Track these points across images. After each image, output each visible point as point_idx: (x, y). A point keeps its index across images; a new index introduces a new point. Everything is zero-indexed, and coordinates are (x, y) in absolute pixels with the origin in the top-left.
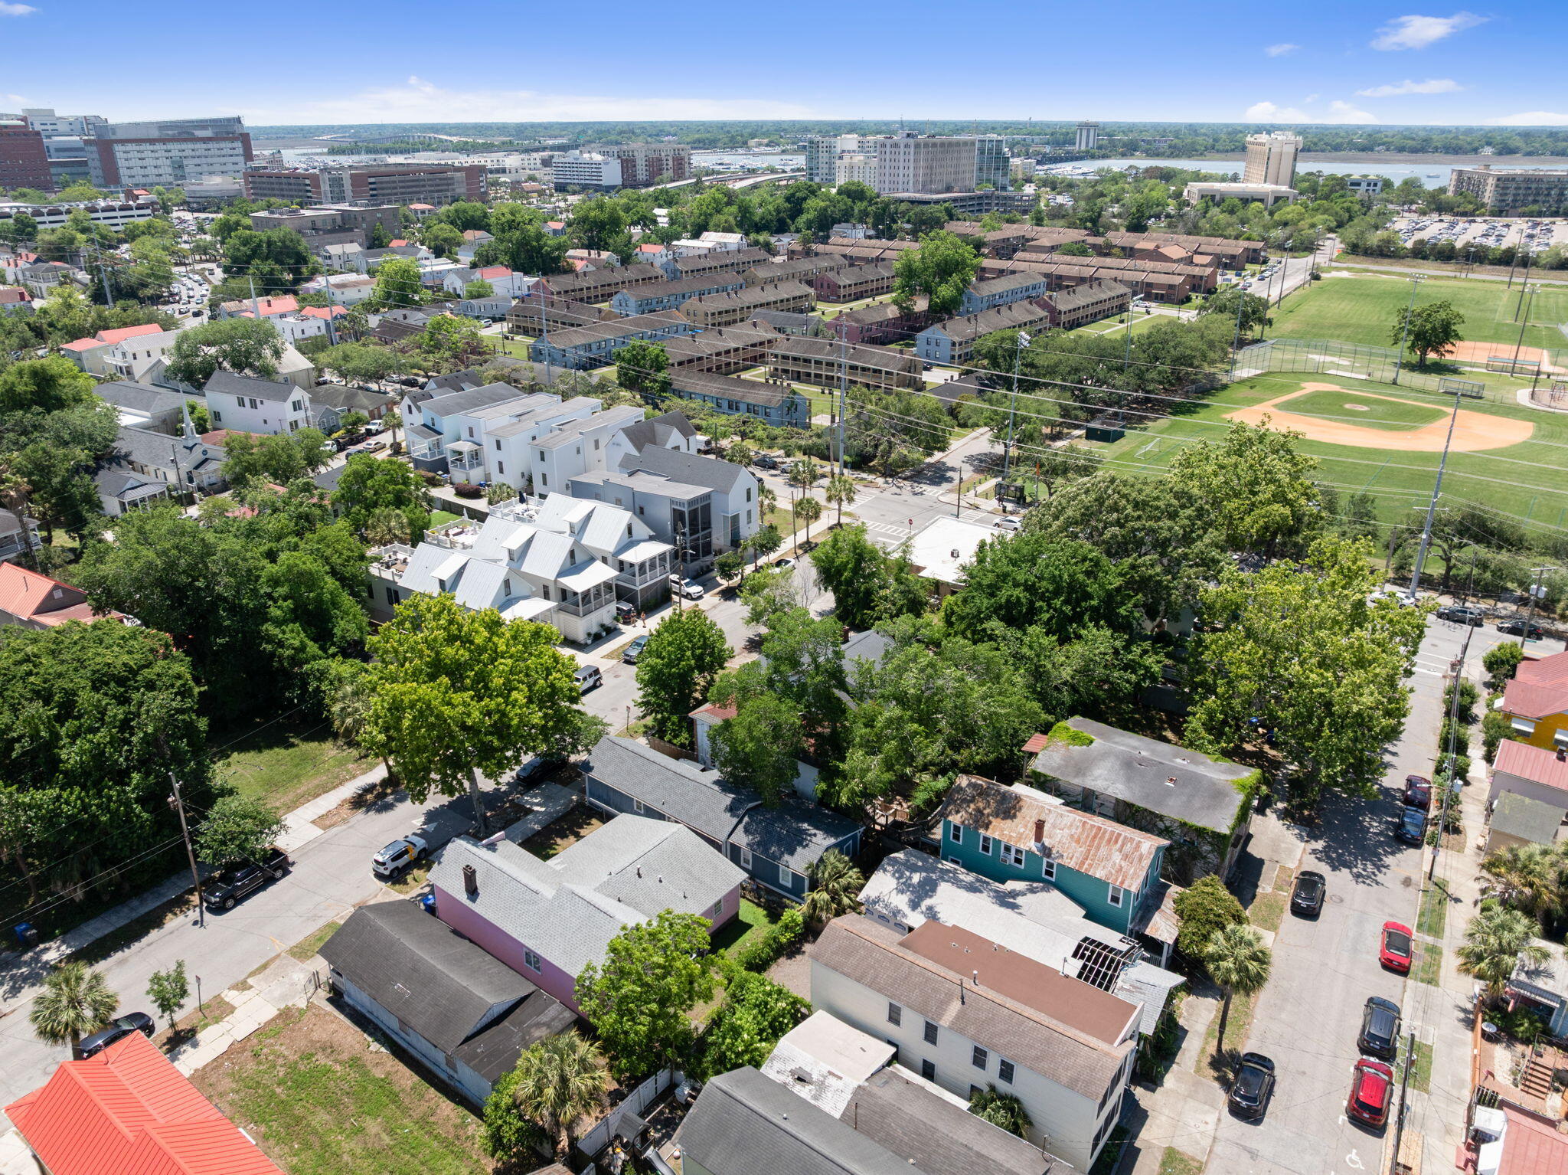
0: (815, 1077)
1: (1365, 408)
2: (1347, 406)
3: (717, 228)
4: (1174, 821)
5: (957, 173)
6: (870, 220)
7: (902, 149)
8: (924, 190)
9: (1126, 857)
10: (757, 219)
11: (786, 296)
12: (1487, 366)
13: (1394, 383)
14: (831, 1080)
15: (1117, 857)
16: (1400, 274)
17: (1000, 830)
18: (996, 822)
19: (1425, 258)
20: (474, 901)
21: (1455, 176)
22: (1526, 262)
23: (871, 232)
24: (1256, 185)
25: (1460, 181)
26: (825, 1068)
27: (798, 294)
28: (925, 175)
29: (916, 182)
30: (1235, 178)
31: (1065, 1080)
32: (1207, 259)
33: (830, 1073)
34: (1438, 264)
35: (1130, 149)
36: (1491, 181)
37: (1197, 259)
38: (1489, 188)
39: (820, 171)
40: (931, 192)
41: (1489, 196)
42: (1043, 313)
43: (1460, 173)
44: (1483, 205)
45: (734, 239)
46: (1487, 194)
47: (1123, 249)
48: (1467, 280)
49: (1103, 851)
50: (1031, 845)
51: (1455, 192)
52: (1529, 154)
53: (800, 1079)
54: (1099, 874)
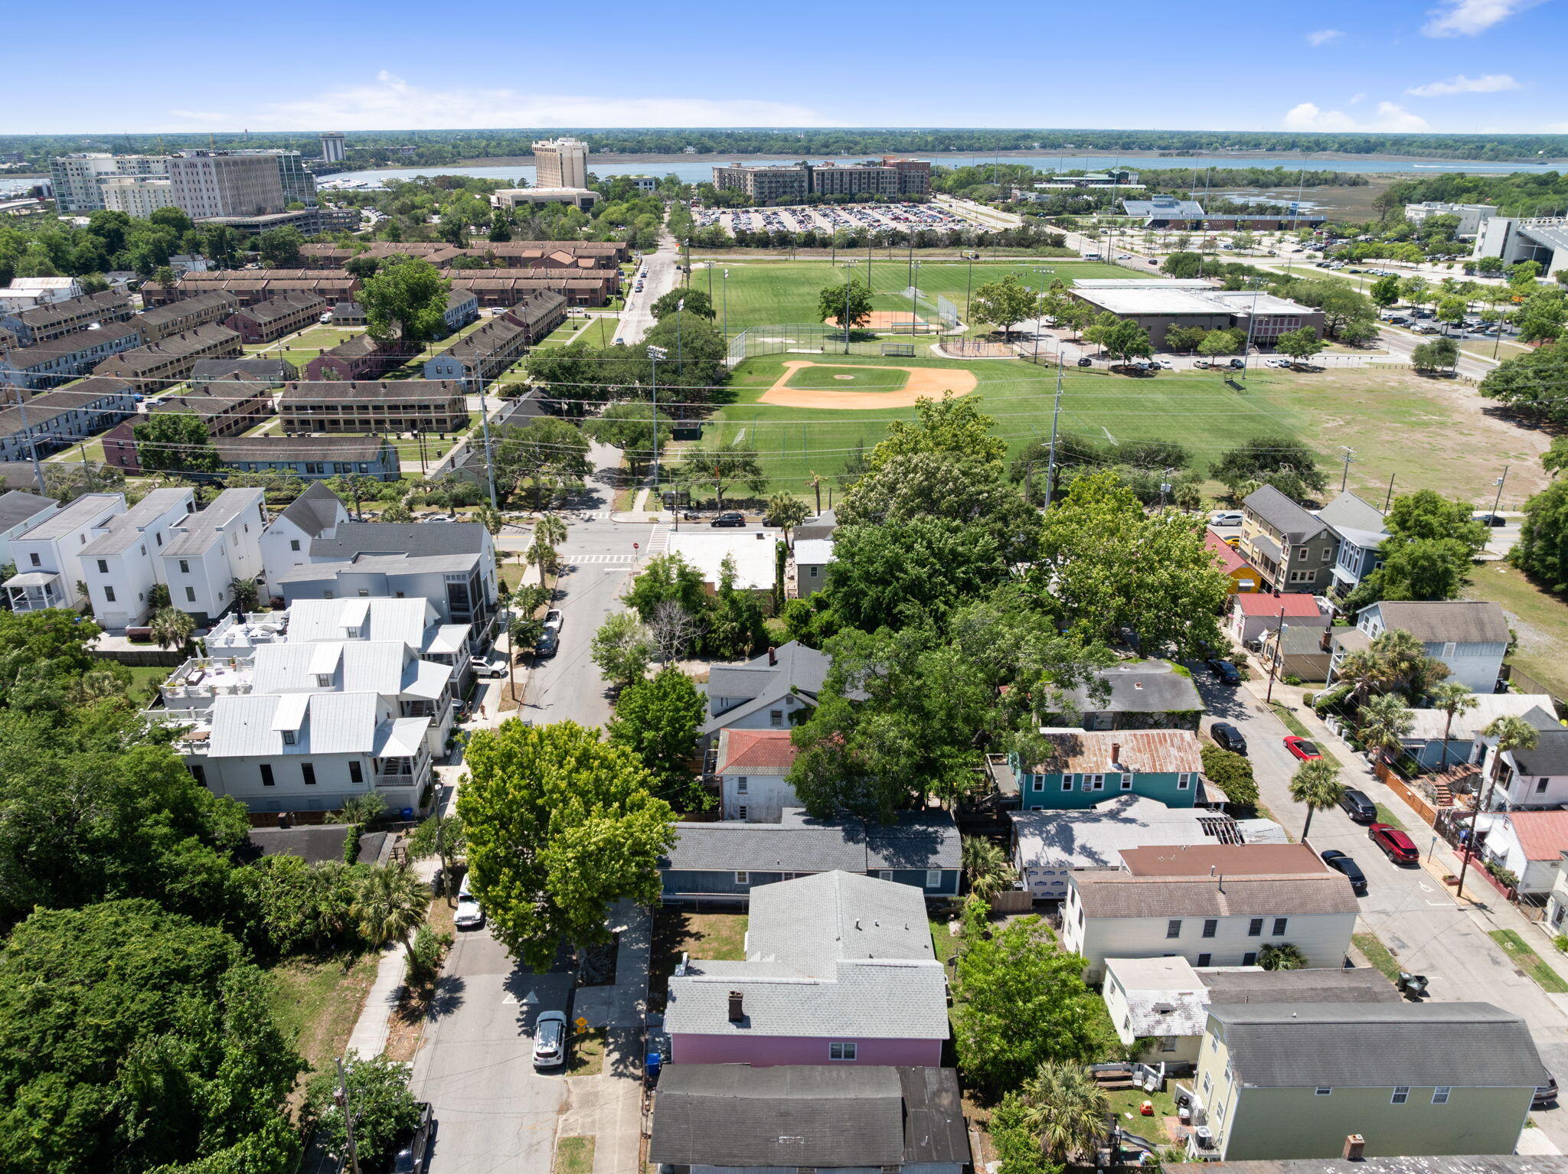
0: (1174, 1004)
1: (851, 377)
2: (837, 377)
3: (28, 273)
4: (1160, 714)
5: (264, 192)
6: (206, 250)
7: (200, 169)
8: (235, 213)
9: (1179, 749)
10: (72, 258)
11: (212, 342)
12: (892, 330)
13: (847, 353)
14: (1186, 999)
15: (1174, 752)
16: (744, 261)
17: (1078, 766)
18: (1071, 761)
19: (747, 246)
20: (748, 1026)
21: (716, 174)
22: (825, 243)
23: (212, 263)
24: (552, 188)
25: (722, 178)
26: (1175, 993)
27: (223, 338)
28: (232, 196)
29: (225, 205)
30: (523, 184)
31: (1330, 909)
32: (591, 262)
33: (1181, 994)
34: (761, 250)
35: (380, 159)
36: (749, 177)
37: (582, 263)
38: (749, 183)
39: (75, 198)
40: (243, 214)
41: (750, 190)
42: (519, 329)
43: (721, 170)
44: (749, 197)
45: (63, 284)
46: (749, 188)
47: (503, 258)
48: (795, 261)
49: (1162, 751)
50: (1110, 767)
51: (721, 188)
52: (722, 152)
53: (1164, 1012)
54: (1171, 769)
